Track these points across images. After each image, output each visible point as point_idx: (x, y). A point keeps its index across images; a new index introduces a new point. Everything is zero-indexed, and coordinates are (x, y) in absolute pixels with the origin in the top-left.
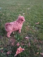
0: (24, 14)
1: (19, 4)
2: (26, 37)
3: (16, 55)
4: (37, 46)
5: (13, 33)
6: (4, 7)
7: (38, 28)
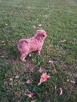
0: (40, 25)
1: (29, 7)
2: (50, 61)
3: (40, 83)
4: (66, 72)
5: (30, 55)
6: (3, 11)
7: (65, 48)
